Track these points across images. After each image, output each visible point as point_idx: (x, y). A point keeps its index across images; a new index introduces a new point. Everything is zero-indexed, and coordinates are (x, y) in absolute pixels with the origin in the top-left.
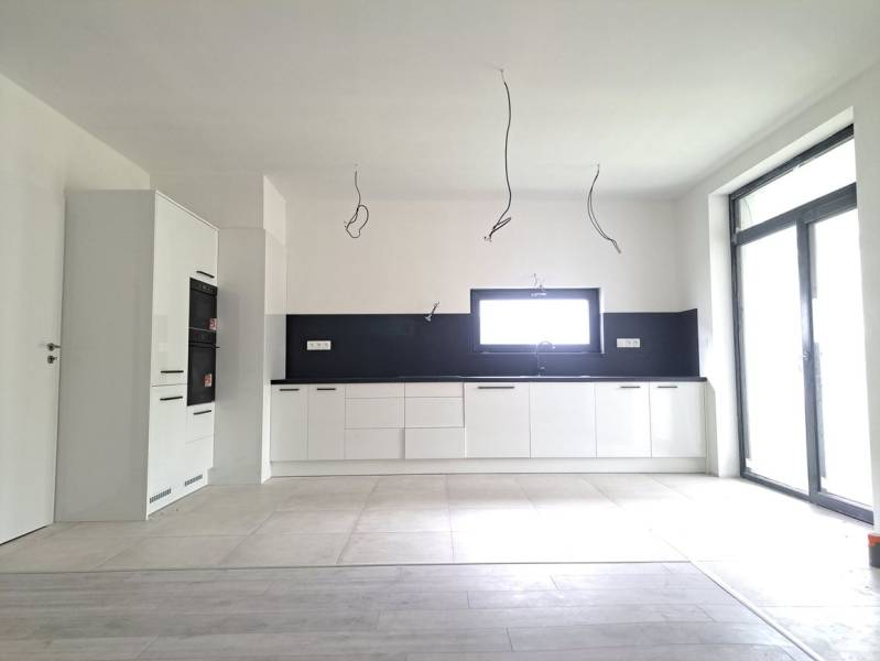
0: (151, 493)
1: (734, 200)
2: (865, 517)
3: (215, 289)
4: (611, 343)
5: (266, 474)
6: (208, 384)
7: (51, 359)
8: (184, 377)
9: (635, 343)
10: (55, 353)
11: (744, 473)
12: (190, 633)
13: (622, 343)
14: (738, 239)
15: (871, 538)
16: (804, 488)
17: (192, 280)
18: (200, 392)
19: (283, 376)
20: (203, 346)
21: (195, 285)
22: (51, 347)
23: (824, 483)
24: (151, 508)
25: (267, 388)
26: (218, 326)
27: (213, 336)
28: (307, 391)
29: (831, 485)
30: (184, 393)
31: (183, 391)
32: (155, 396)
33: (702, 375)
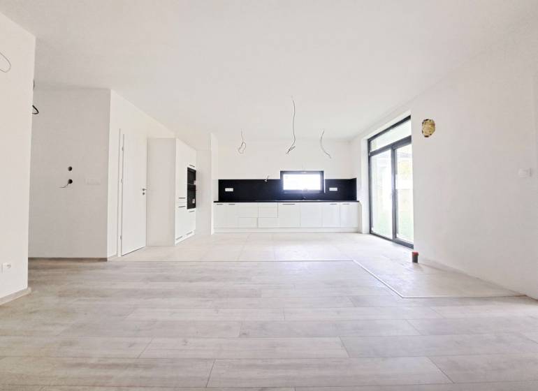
0: (176, 238)
1: (369, 141)
2: (411, 246)
3: (195, 171)
4: (327, 189)
5: (213, 232)
6: (194, 202)
7: (144, 194)
8: (186, 200)
9: (335, 189)
10: (145, 192)
11: (371, 232)
12: (191, 281)
13: (332, 189)
14: (371, 155)
15: (413, 253)
16: (391, 237)
17: (188, 168)
18: (191, 205)
19: (217, 200)
20: (192, 190)
21: (189, 170)
22: (144, 190)
23: (398, 235)
24: (176, 242)
25: (213, 204)
26: (196, 183)
27: (195, 186)
28: (226, 205)
29: (400, 236)
30: (186, 205)
31: (186, 204)
32: (177, 207)
33: (358, 200)
